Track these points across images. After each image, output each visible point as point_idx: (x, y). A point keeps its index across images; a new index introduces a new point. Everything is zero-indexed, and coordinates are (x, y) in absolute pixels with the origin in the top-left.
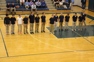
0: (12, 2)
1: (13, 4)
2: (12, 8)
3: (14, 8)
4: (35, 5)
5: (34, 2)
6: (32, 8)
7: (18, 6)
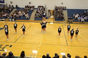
0: (71, 17)
1: (71, 18)
2: (71, 20)
3: (72, 20)
4: (83, 19)
5: (83, 17)
6: (82, 20)
7: (74, 19)
